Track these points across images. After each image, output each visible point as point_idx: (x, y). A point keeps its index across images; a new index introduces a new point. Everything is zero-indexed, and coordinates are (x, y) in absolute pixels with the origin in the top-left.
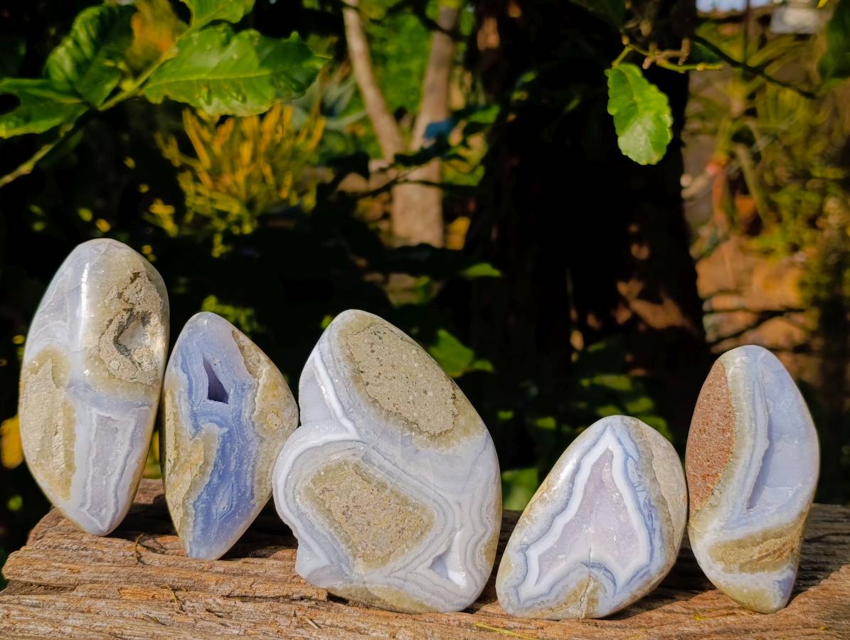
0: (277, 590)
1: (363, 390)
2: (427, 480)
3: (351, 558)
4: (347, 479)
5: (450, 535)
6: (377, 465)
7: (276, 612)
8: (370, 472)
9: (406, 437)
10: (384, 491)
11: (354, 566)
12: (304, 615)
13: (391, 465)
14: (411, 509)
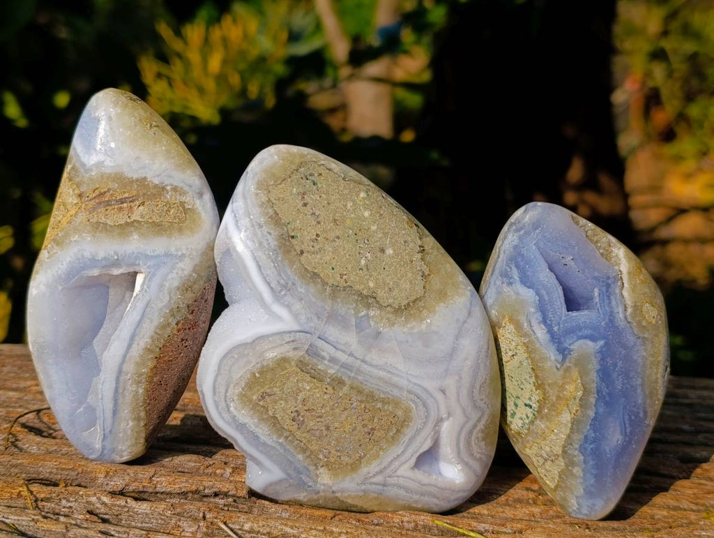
0: (184, 485)
1: (297, 262)
2: (397, 368)
3: (312, 468)
4: (291, 379)
5: (435, 426)
6: (328, 358)
7: (178, 514)
8: (319, 367)
9: (362, 317)
10: (342, 389)
11: (317, 476)
12: (216, 518)
13: (346, 356)
14: (379, 405)
